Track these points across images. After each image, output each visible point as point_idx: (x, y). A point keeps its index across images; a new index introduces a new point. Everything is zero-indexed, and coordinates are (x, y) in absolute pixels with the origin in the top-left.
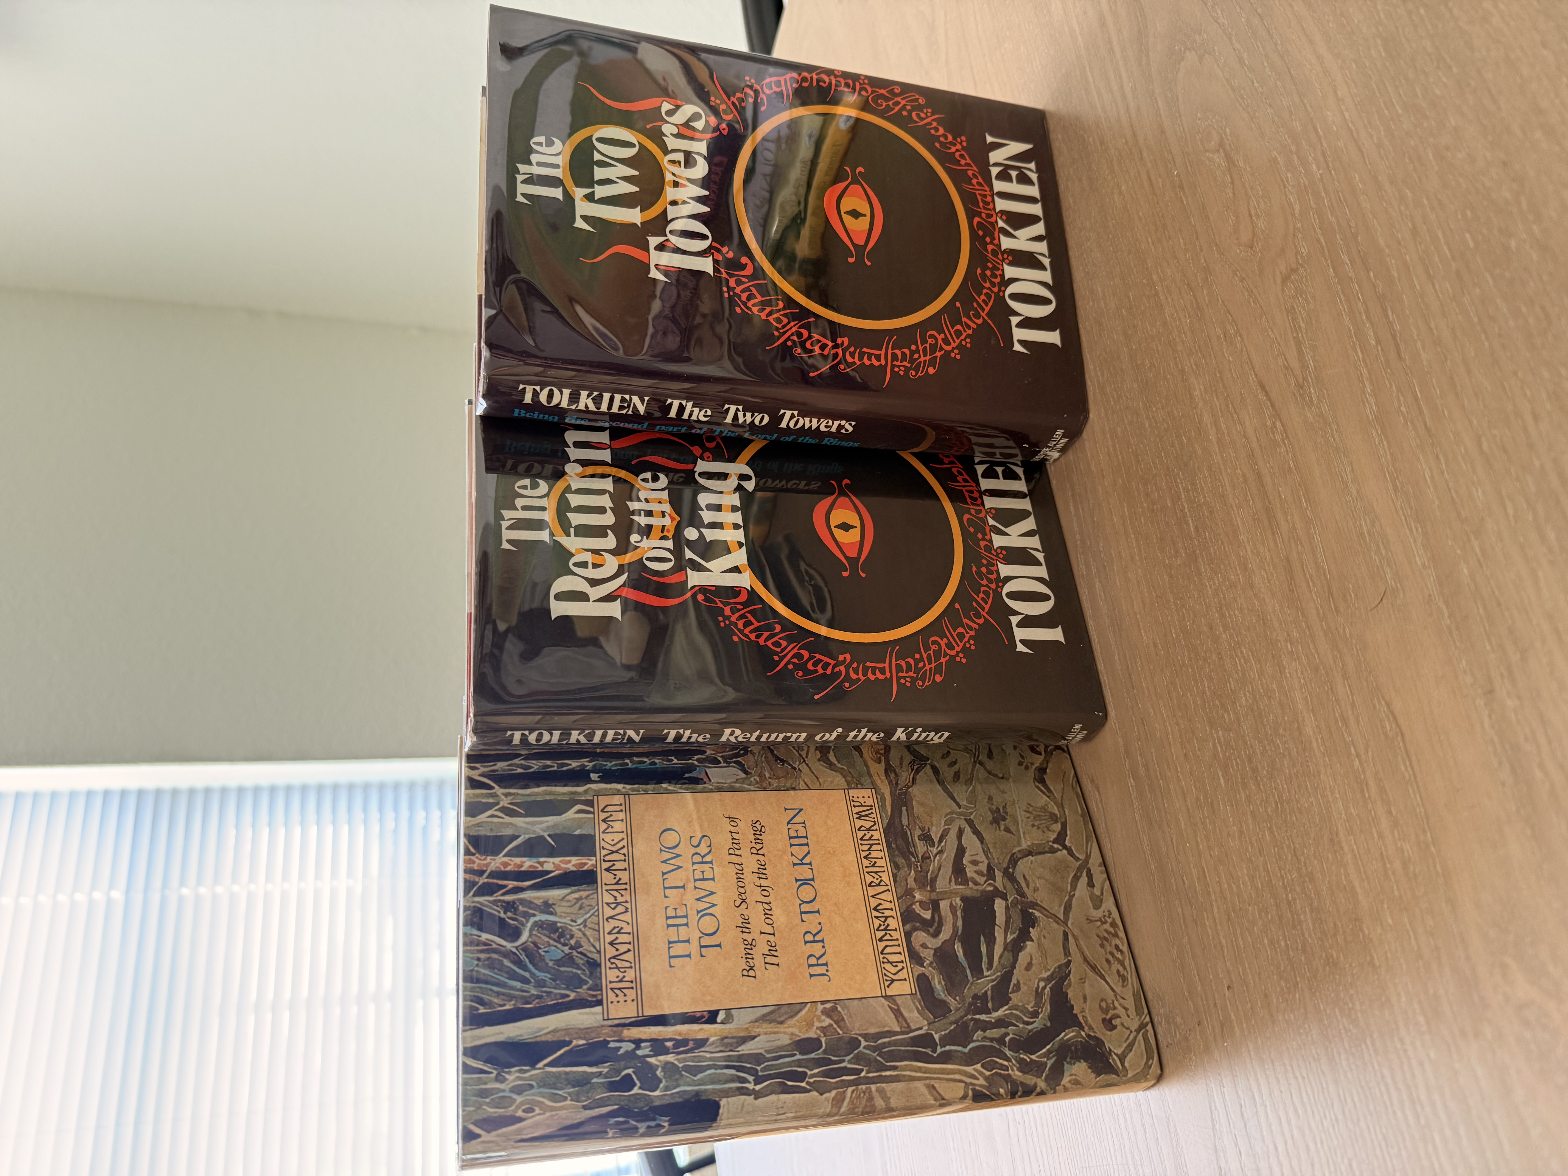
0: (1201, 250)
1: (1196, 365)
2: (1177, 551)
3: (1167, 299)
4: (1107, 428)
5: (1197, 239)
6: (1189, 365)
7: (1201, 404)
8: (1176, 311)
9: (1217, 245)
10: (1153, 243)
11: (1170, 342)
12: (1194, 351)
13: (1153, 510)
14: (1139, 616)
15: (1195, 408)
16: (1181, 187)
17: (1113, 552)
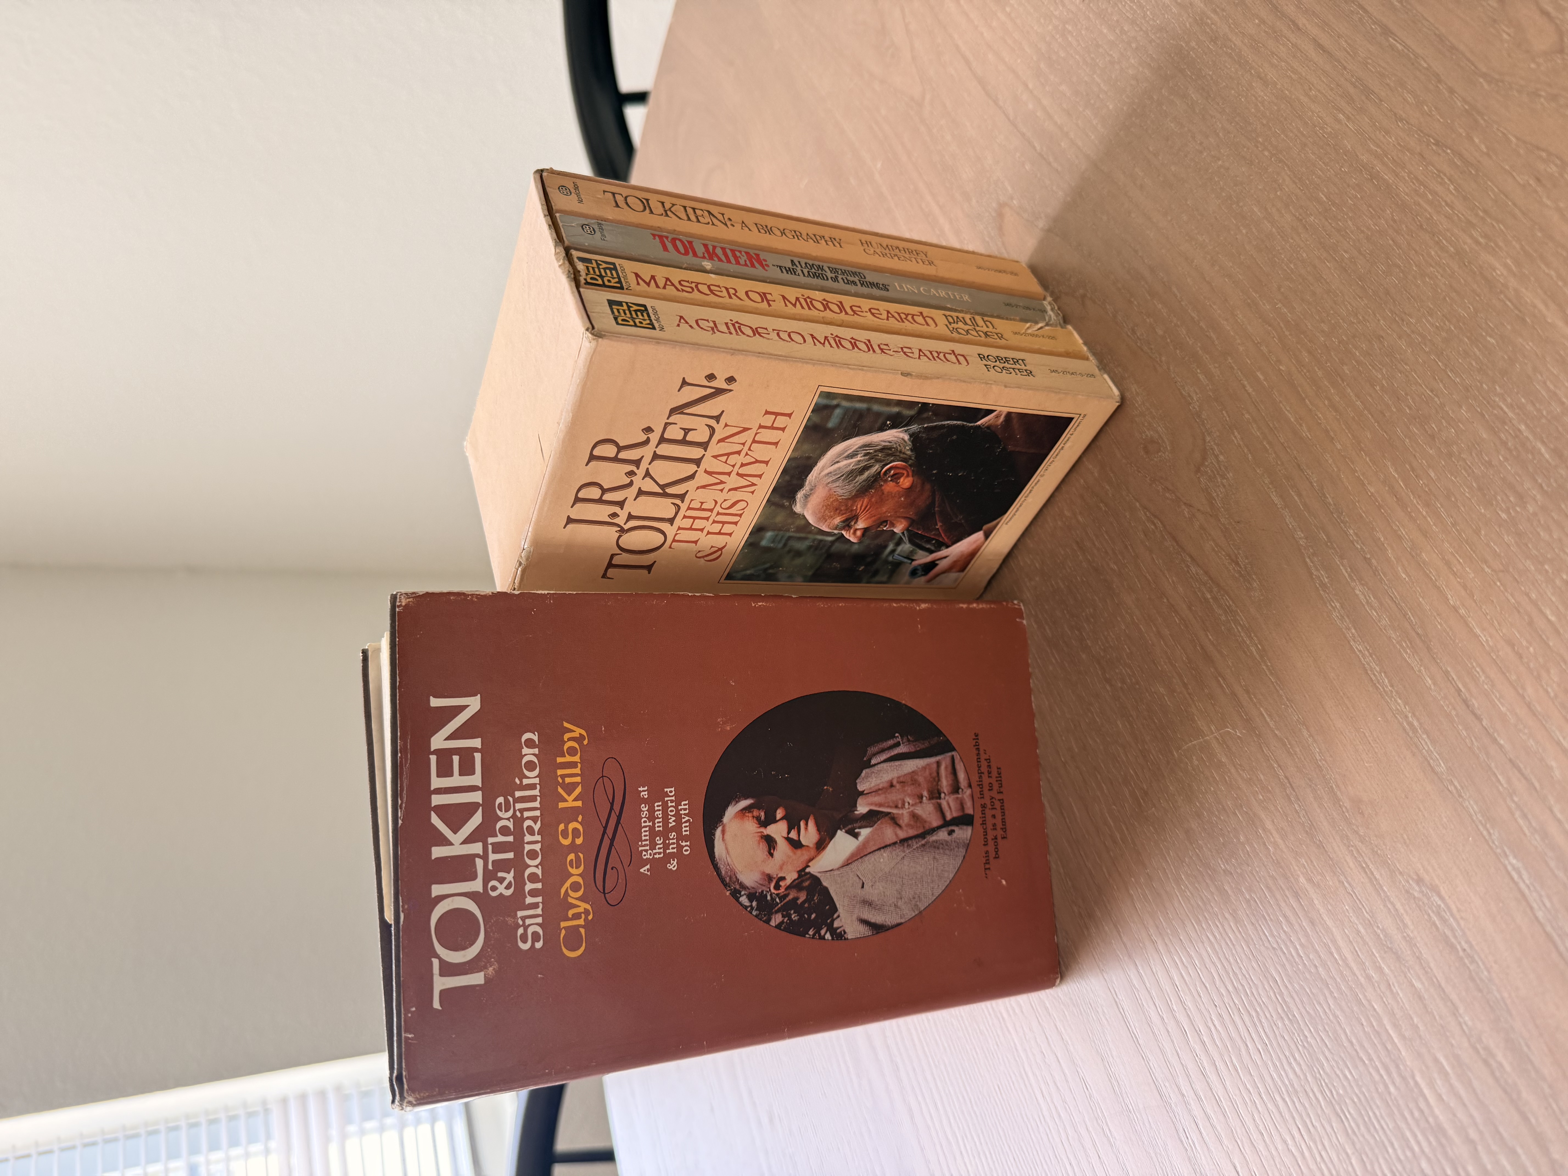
0: (1452, 91)
1: (1486, 236)
2: (1521, 497)
3: (1397, 175)
4: (1320, 374)
5: (1440, 81)
6: (1469, 241)
7: (1513, 283)
8: (1421, 183)
9: (1484, 75)
10: (1348, 118)
11: (1421, 226)
12: (1474, 220)
13: (1450, 455)
14: (1462, 611)
15: (1501, 292)
16: (1387, 31)
17: (1380, 535)
